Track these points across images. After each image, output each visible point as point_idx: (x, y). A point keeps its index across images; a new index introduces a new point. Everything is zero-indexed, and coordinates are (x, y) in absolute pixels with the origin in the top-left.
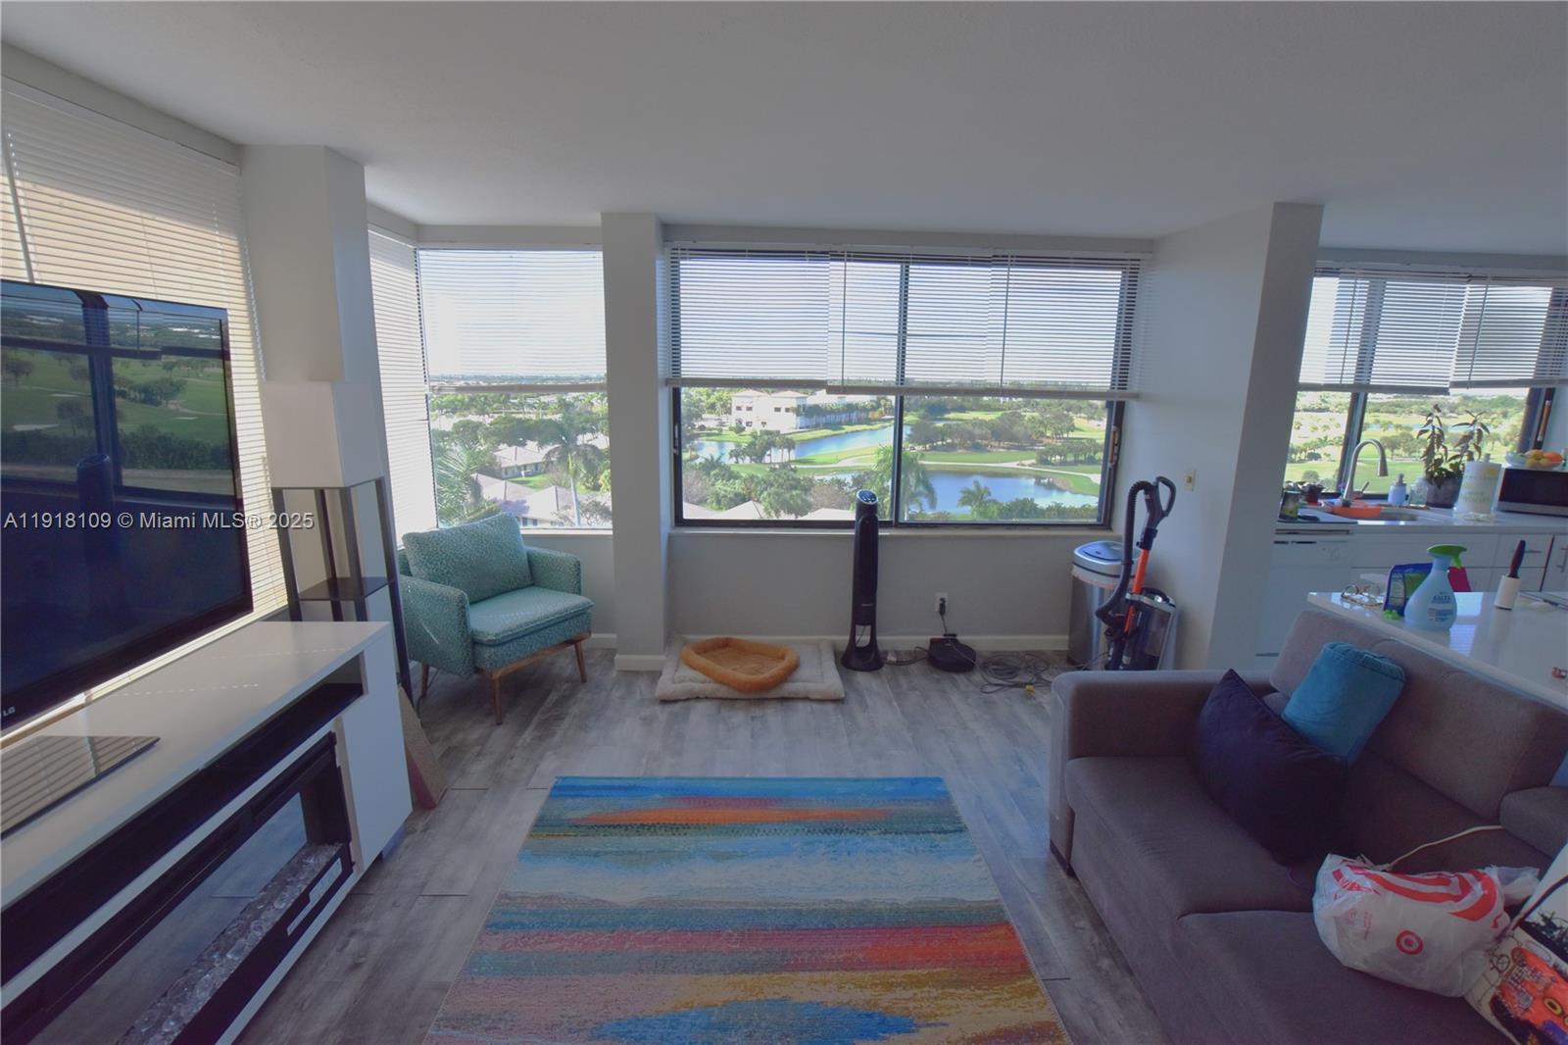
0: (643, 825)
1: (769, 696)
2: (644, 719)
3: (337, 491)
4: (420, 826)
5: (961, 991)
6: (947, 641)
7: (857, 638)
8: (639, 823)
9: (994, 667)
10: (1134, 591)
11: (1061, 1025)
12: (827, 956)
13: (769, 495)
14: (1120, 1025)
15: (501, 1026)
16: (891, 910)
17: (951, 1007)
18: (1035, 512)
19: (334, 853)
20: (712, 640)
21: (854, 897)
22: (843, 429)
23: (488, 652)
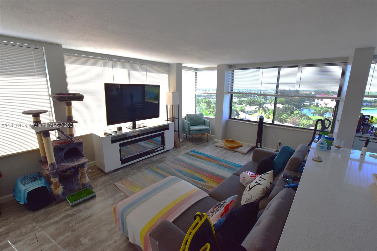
0: (197, 157)
4: (175, 149)
7: (258, 146)
19: (162, 146)
20: (229, 140)
23: (191, 132)
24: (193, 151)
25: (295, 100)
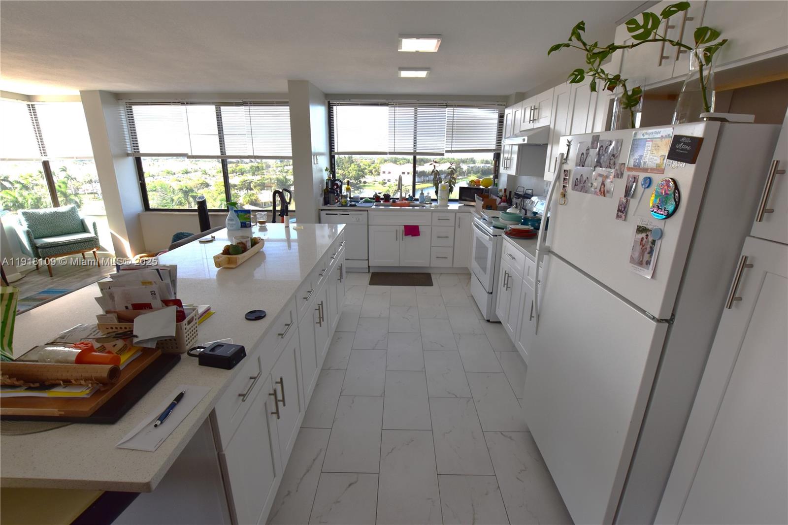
23: (39, 250)
24: (49, 291)
25: (351, 175)
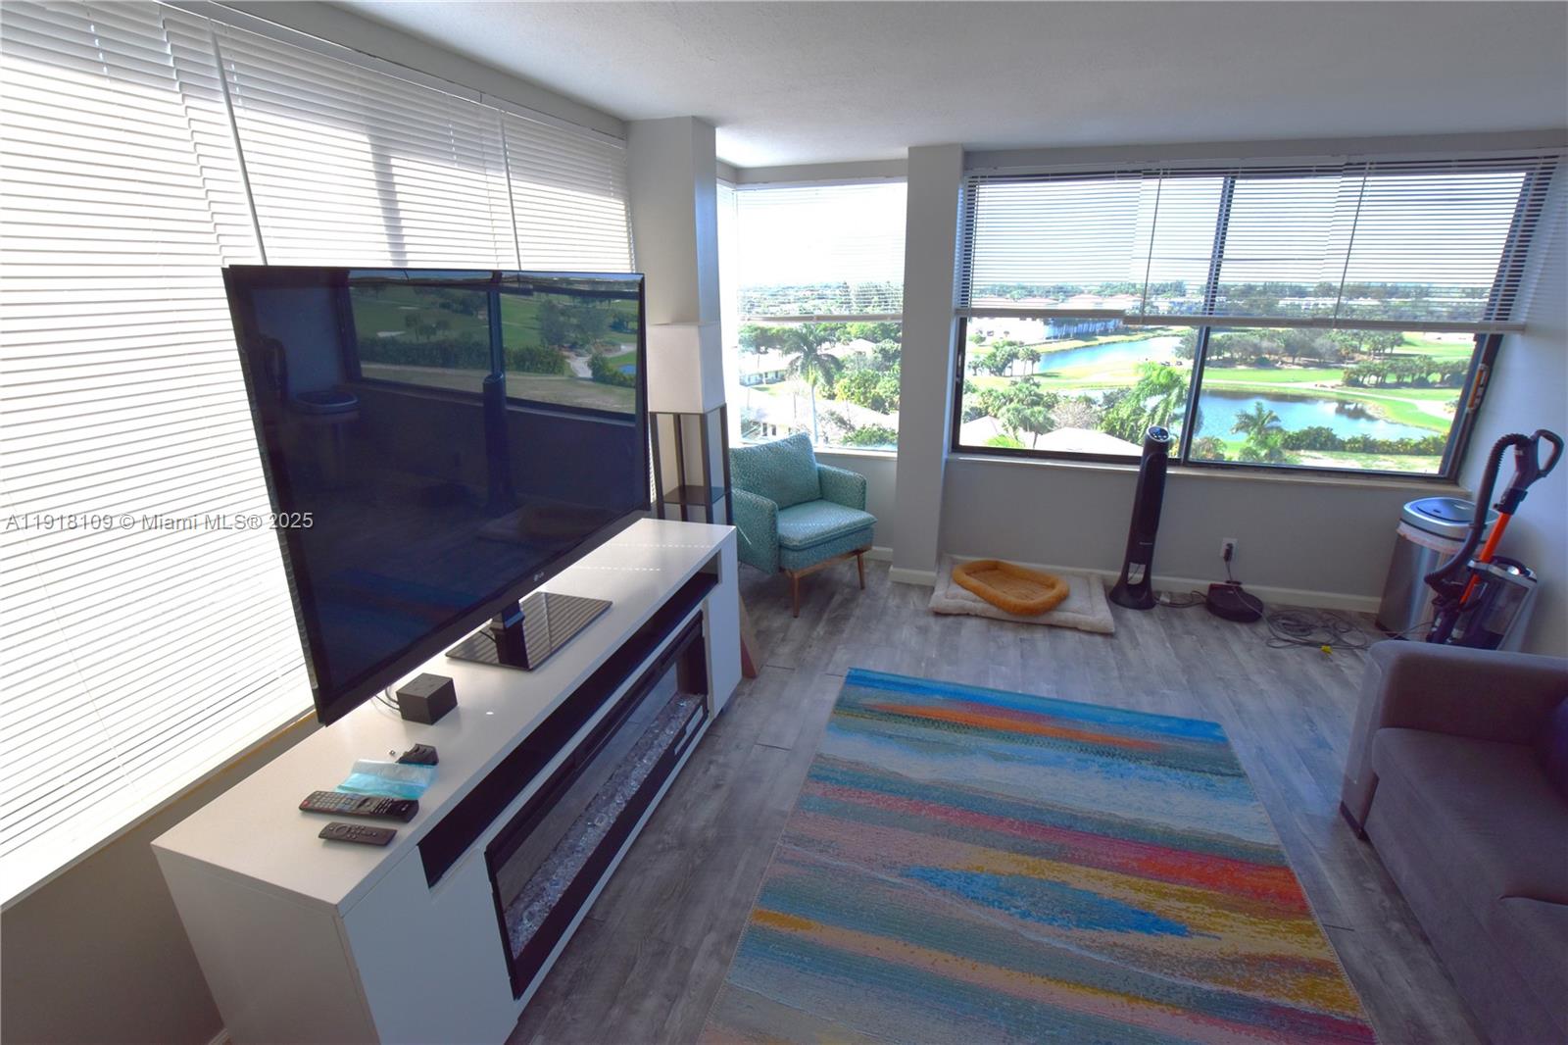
0: (928, 720)
1: (1035, 620)
2: (919, 628)
3: (698, 417)
4: (747, 690)
5: (1234, 915)
6: (1230, 588)
7: (1130, 575)
8: (924, 717)
9: (1284, 621)
10: (1481, 559)
11: (1340, 966)
12: (1104, 858)
13: (1008, 411)
14: (1408, 983)
15: (831, 850)
16: (1165, 832)
17: (1225, 926)
18: (1333, 443)
19: (698, 701)
20: (981, 562)
21: (1128, 815)
22: (1096, 340)
23: (791, 555)
